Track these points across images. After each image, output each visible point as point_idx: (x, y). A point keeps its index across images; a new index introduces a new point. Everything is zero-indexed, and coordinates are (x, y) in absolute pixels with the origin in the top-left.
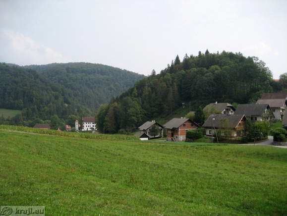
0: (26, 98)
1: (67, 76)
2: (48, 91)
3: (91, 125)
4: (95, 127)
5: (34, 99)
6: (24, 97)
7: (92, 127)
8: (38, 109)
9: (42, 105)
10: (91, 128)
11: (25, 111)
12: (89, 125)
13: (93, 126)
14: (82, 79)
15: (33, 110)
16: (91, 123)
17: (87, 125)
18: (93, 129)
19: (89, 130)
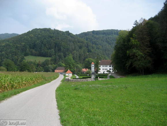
0: (57, 48)
1: (93, 36)
2: (75, 43)
3: (108, 68)
4: (111, 71)
5: (62, 48)
6: (55, 47)
7: (108, 69)
8: (64, 56)
9: (68, 52)
10: (108, 71)
11: (53, 57)
12: (106, 68)
13: (110, 69)
14: (103, 38)
15: (60, 57)
16: (108, 66)
17: (104, 68)
18: (110, 72)
19: (105, 73)
